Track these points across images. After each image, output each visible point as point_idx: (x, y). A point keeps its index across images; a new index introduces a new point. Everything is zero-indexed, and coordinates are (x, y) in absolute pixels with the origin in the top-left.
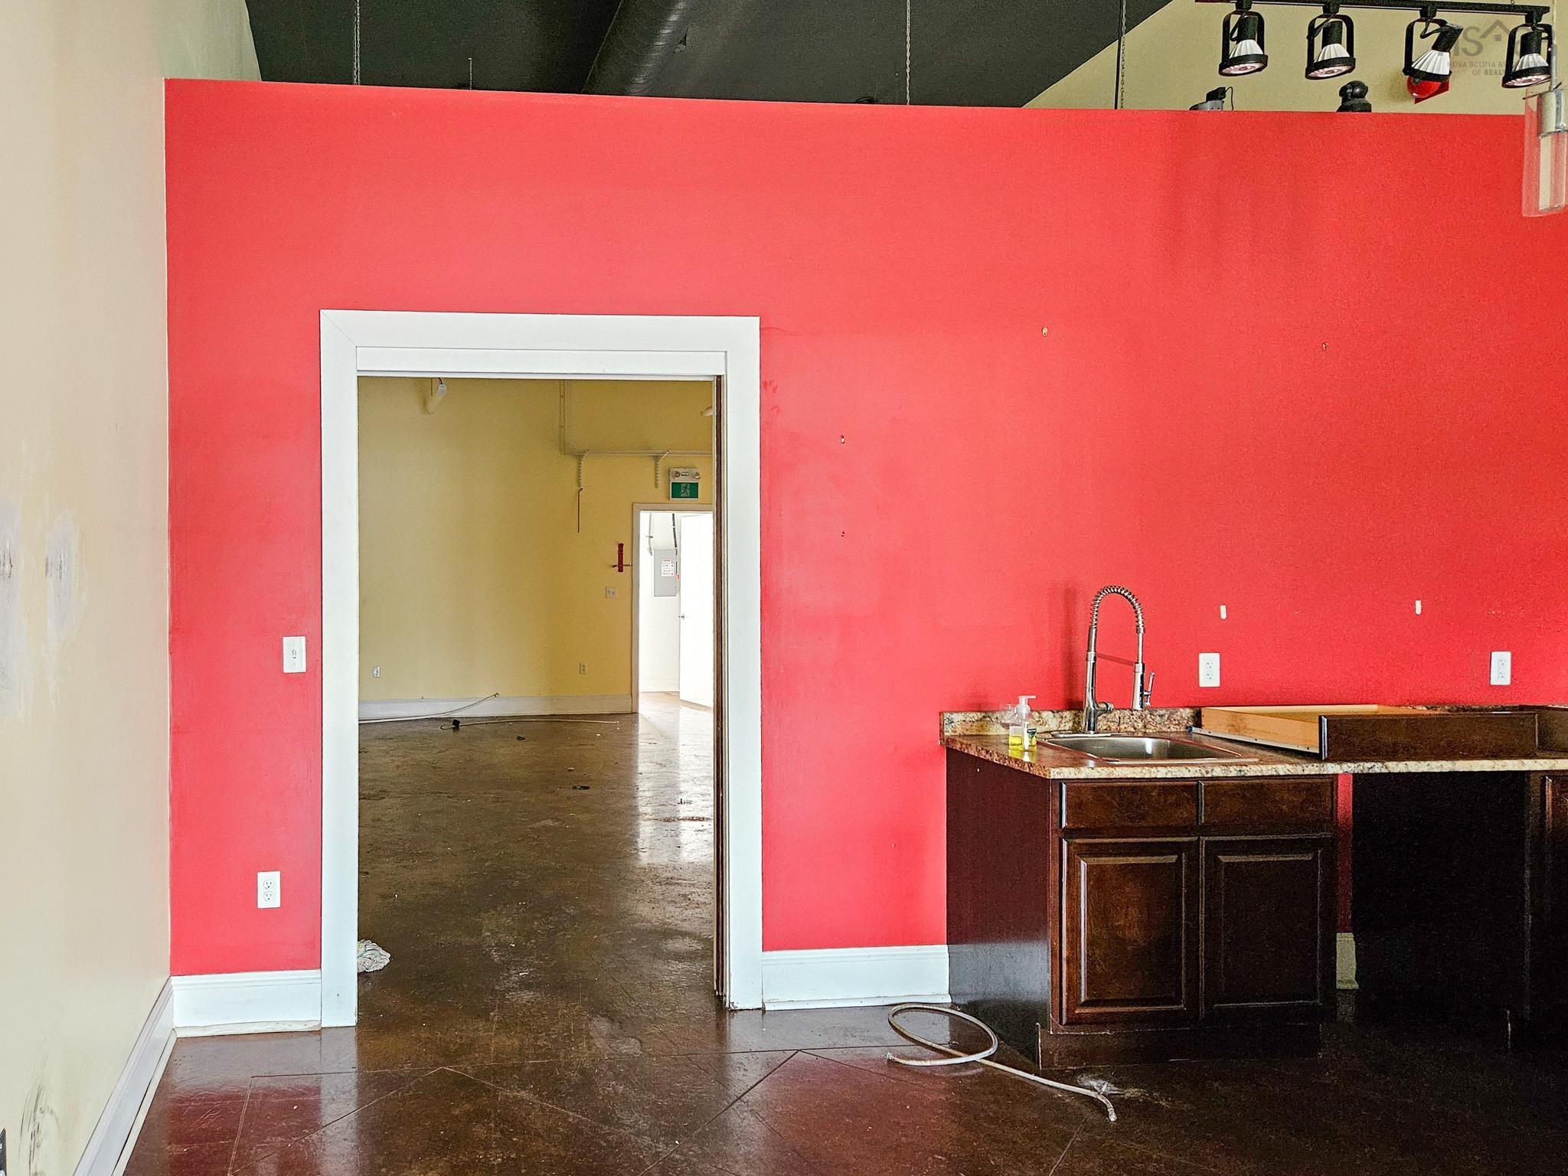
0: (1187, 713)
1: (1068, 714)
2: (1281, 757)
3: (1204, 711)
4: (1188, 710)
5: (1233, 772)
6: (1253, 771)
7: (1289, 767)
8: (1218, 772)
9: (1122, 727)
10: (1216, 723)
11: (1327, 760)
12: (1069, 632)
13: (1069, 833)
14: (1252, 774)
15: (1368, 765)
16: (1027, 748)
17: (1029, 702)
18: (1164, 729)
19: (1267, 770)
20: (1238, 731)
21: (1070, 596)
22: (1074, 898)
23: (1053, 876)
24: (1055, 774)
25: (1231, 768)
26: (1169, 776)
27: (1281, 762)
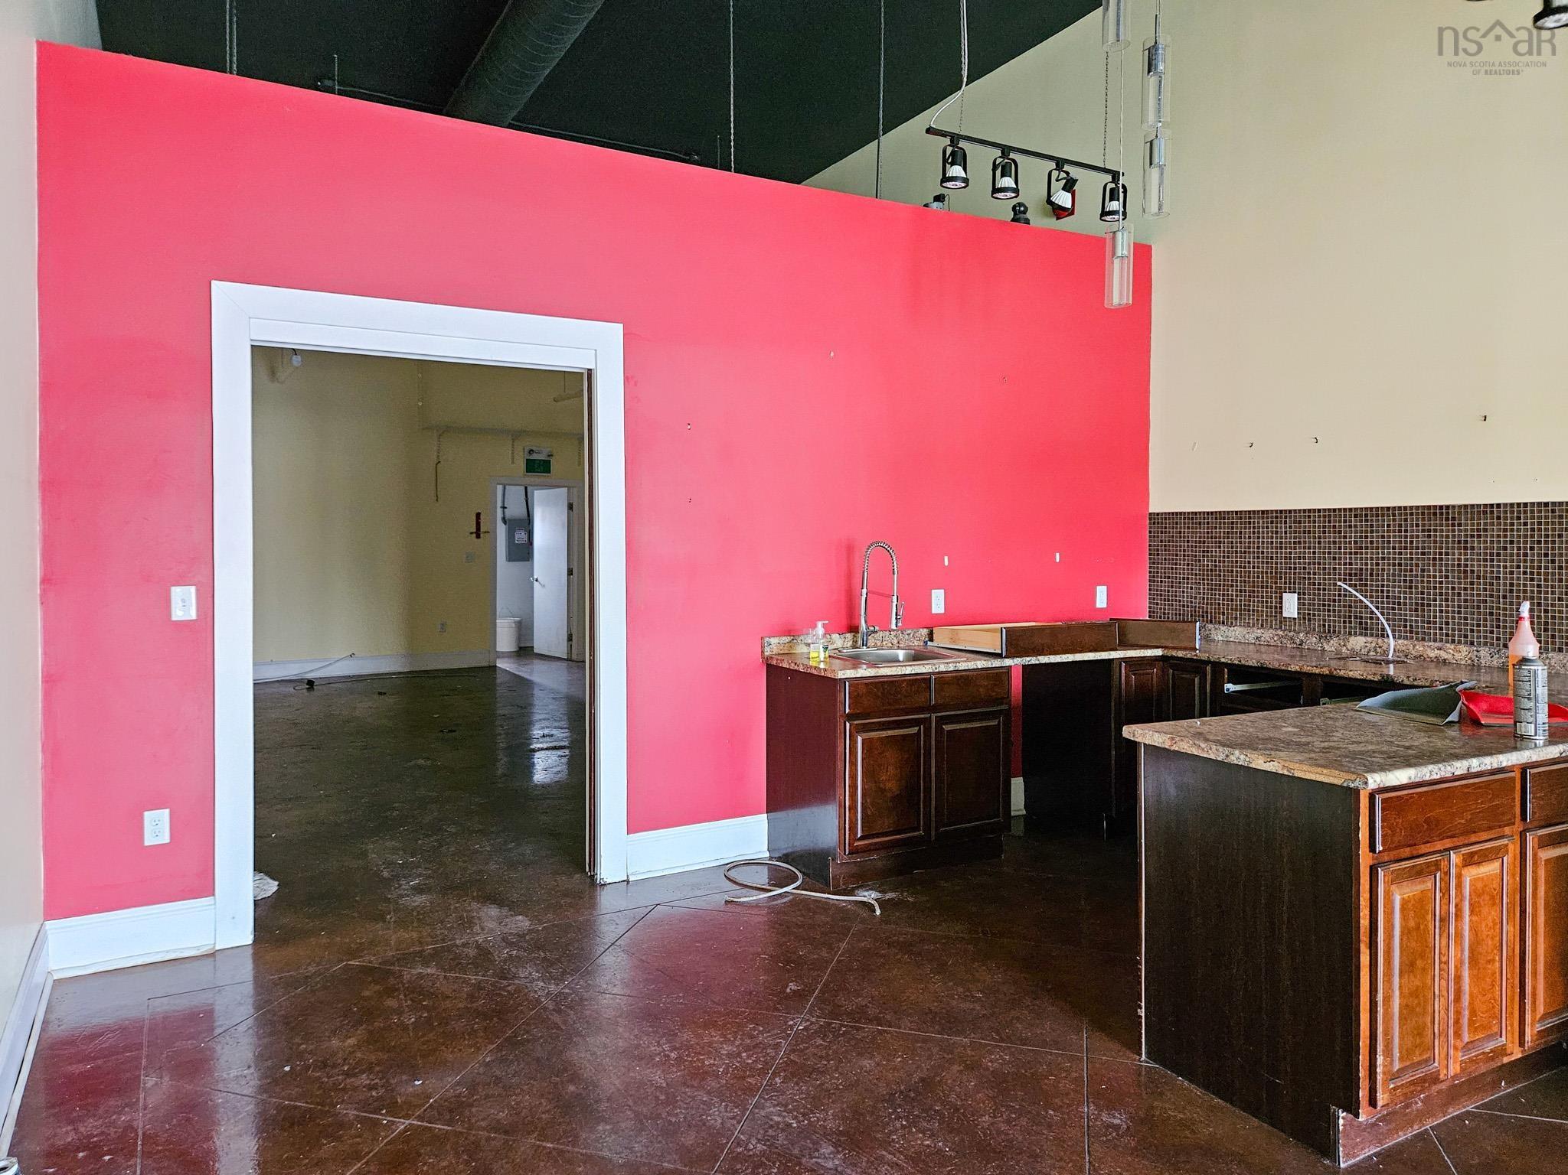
0: (925, 632)
1: (849, 636)
2: (980, 657)
3: (935, 630)
4: (925, 630)
5: (951, 668)
6: (963, 666)
7: (984, 662)
8: (942, 668)
9: (884, 643)
10: (943, 638)
11: (1006, 657)
12: (849, 575)
13: (850, 717)
14: (963, 668)
15: (1028, 659)
16: (822, 659)
17: (824, 626)
18: (911, 644)
19: (971, 665)
20: (954, 642)
21: (850, 549)
22: (854, 764)
23: (840, 749)
24: (841, 675)
25: (950, 665)
26: (913, 672)
27: (980, 660)
